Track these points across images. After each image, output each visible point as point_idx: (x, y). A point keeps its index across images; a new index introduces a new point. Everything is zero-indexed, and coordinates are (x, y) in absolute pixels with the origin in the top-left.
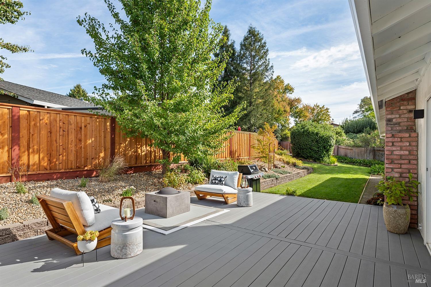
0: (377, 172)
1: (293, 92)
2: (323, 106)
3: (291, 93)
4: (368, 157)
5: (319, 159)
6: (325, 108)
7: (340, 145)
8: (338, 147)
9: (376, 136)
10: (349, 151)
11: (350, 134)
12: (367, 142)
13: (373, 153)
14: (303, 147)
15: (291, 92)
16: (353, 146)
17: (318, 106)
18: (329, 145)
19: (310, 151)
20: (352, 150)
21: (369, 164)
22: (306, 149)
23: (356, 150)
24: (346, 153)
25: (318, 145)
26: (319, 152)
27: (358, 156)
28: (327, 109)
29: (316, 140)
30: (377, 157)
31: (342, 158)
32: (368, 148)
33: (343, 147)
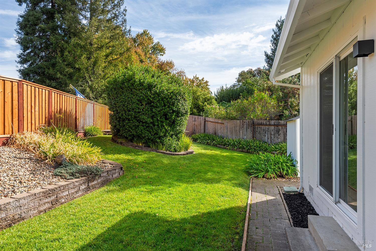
0: (263, 172)
1: (164, 53)
2: (202, 78)
3: (162, 55)
4: (245, 136)
5: (154, 142)
6: (205, 81)
7: (207, 116)
8: (205, 119)
9: (256, 101)
10: (219, 126)
11: (224, 103)
12: (243, 112)
13: (252, 129)
14: (122, 115)
15: (162, 53)
16: (224, 118)
17: (198, 78)
18: (174, 111)
19: (137, 124)
20: (223, 124)
21: (247, 147)
22: (129, 120)
23: (229, 124)
24: (216, 129)
25: (151, 110)
26: (154, 125)
27: (232, 133)
28: (207, 82)
29: (149, 99)
30: (258, 135)
31: (209, 137)
32: (244, 121)
33: (211, 120)
